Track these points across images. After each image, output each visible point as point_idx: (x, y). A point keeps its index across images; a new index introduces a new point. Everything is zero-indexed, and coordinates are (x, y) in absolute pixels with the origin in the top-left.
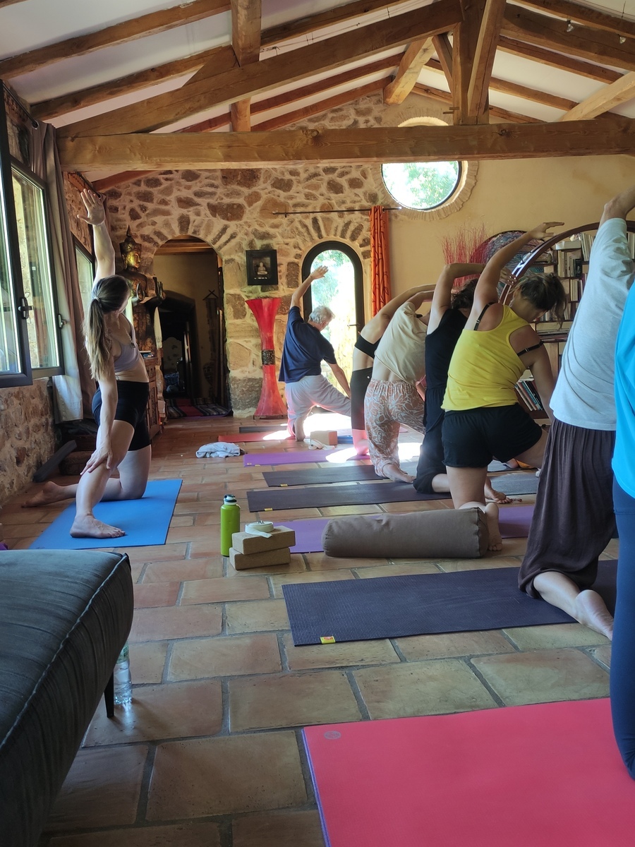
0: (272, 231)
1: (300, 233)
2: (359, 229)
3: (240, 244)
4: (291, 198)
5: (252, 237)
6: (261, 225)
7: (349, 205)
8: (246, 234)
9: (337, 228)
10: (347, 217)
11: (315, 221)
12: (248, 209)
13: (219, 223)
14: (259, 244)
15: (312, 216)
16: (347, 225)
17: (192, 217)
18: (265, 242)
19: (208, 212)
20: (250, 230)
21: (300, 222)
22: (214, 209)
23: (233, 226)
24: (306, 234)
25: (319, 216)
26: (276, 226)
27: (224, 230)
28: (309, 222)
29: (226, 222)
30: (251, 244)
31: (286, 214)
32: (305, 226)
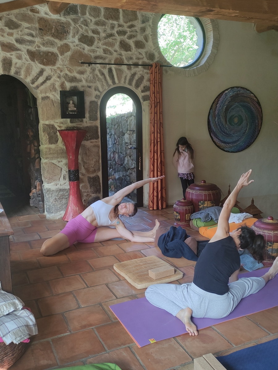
0: (78, 76)
1: (99, 80)
2: (141, 79)
3: (53, 85)
4: (94, 51)
5: (63, 79)
6: (70, 71)
7: (135, 61)
8: (59, 77)
9: (126, 77)
10: (134, 69)
11: (110, 71)
12: (60, 57)
13: (36, 67)
14: (68, 86)
15: (108, 66)
16: (134, 75)
17: (15, 60)
18: (73, 84)
19: (28, 57)
20: (62, 74)
21: (100, 71)
22: (33, 55)
23: (48, 70)
24: (103, 80)
25: (113, 67)
26: (82, 73)
27: (41, 72)
28: (106, 72)
29: (42, 66)
30: (62, 85)
31: (90, 64)
32: (103, 74)
